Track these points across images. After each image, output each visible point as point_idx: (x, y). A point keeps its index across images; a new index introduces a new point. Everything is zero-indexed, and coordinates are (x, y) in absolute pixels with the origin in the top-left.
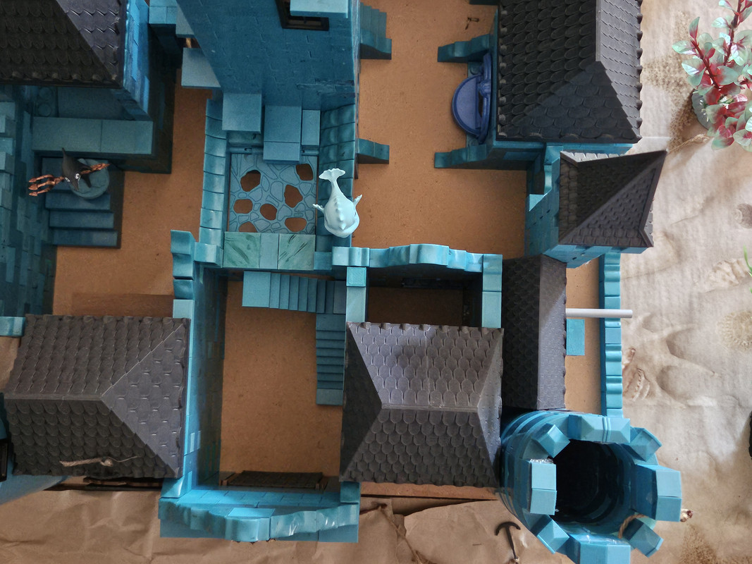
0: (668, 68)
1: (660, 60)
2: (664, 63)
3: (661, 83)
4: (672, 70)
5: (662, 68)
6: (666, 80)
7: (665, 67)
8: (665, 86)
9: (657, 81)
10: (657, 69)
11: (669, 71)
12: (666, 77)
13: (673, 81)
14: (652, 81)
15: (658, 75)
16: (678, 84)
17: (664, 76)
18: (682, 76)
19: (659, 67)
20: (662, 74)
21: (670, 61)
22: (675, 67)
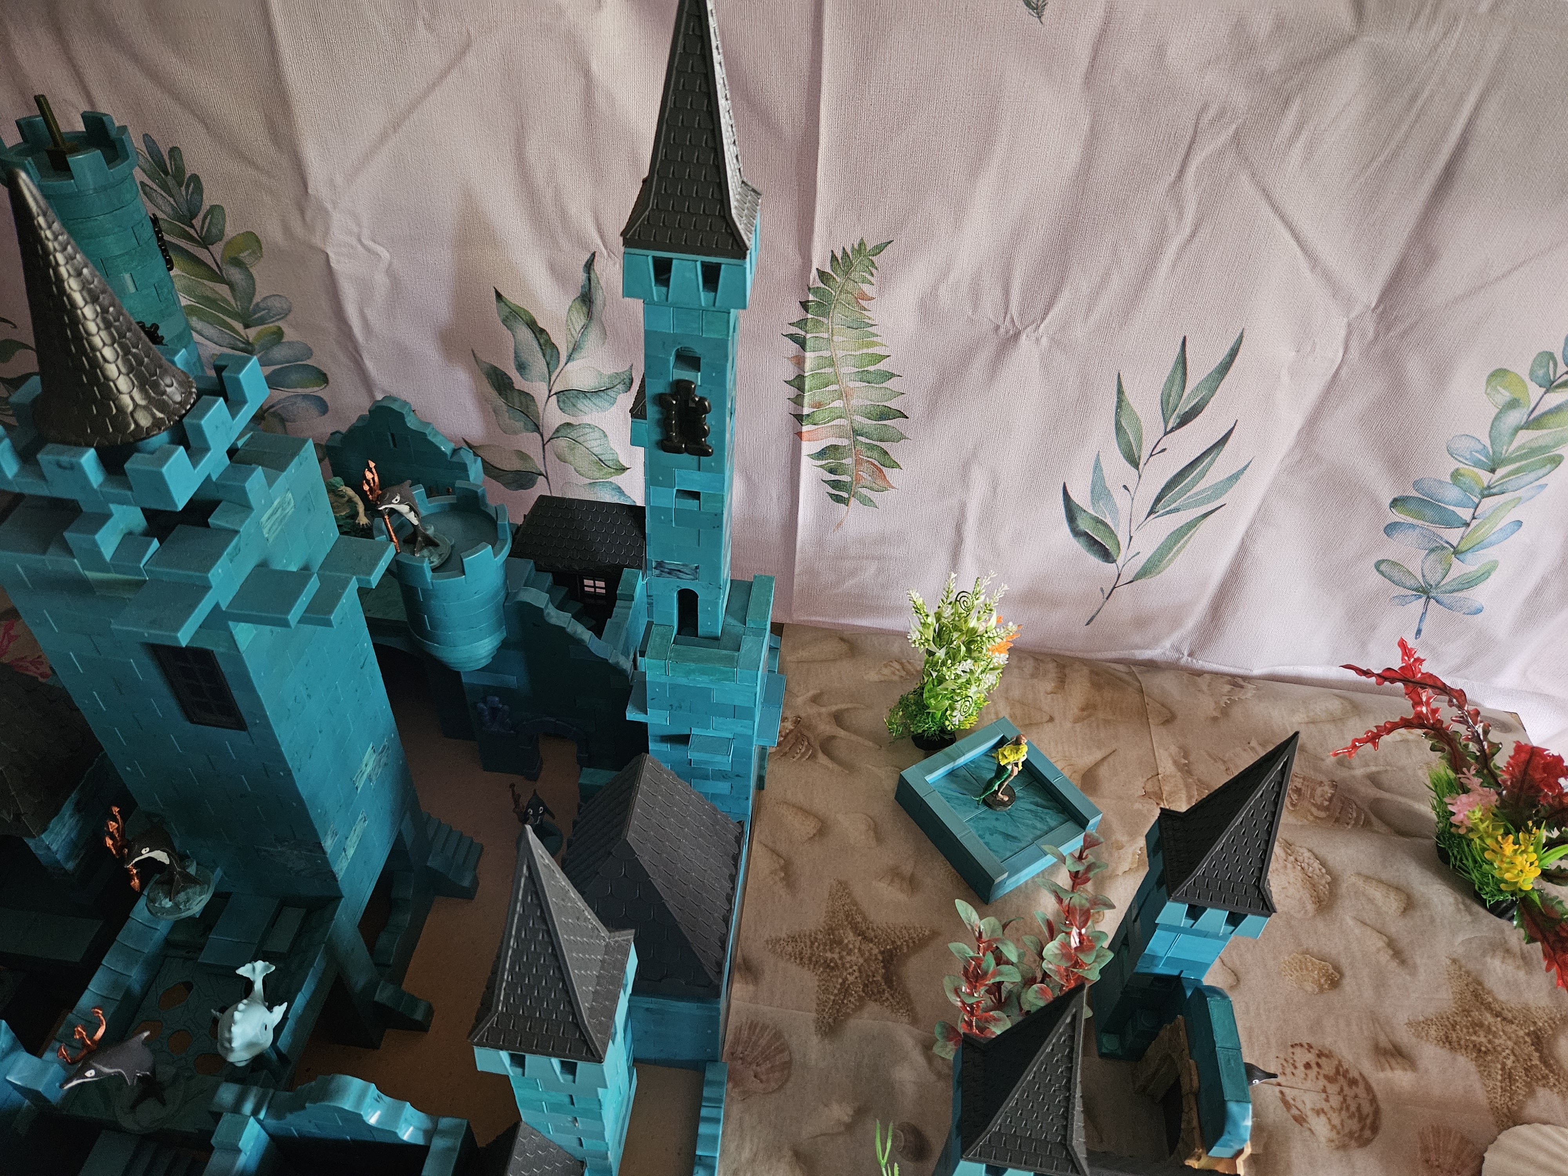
0: (816, 944)
1: (808, 933)
2: (812, 939)
3: (807, 962)
4: (821, 947)
5: (808, 943)
6: (814, 959)
7: (812, 943)
8: (812, 966)
9: (801, 959)
10: (803, 944)
11: (818, 948)
12: (812, 955)
13: (822, 961)
14: (796, 958)
15: (804, 952)
16: (829, 966)
17: (811, 954)
18: (833, 955)
19: (805, 943)
20: (809, 951)
21: (820, 937)
22: (825, 944)
